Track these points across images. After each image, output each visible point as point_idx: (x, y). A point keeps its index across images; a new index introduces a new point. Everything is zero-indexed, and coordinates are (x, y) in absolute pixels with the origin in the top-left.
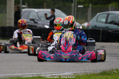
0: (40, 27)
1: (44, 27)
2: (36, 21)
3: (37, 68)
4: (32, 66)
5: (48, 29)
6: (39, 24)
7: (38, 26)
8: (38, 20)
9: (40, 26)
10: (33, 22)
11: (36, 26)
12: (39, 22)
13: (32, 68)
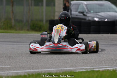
0: (89, 20)
1: (94, 19)
2: (85, 13)
3: (89, 62)
4: (83, 60)
5: (98, 21)
6: (89, 17)
7: (87, 19)
8: (87, 13)
9: (90, 18)
10: (82, 15)
11: (85, 19)
12: (88, 15)
13: (84, 62)
